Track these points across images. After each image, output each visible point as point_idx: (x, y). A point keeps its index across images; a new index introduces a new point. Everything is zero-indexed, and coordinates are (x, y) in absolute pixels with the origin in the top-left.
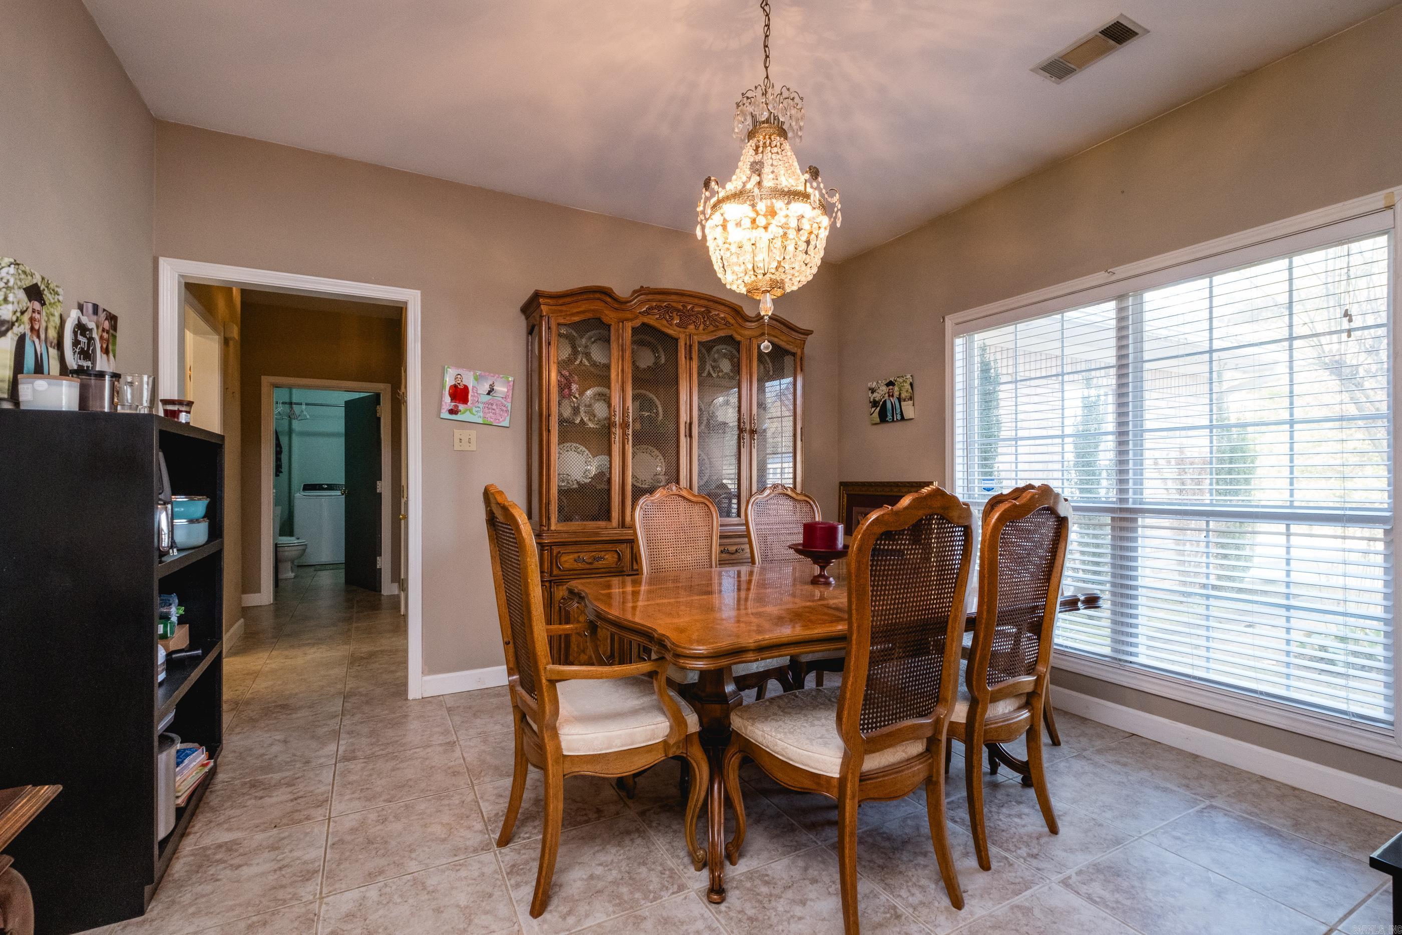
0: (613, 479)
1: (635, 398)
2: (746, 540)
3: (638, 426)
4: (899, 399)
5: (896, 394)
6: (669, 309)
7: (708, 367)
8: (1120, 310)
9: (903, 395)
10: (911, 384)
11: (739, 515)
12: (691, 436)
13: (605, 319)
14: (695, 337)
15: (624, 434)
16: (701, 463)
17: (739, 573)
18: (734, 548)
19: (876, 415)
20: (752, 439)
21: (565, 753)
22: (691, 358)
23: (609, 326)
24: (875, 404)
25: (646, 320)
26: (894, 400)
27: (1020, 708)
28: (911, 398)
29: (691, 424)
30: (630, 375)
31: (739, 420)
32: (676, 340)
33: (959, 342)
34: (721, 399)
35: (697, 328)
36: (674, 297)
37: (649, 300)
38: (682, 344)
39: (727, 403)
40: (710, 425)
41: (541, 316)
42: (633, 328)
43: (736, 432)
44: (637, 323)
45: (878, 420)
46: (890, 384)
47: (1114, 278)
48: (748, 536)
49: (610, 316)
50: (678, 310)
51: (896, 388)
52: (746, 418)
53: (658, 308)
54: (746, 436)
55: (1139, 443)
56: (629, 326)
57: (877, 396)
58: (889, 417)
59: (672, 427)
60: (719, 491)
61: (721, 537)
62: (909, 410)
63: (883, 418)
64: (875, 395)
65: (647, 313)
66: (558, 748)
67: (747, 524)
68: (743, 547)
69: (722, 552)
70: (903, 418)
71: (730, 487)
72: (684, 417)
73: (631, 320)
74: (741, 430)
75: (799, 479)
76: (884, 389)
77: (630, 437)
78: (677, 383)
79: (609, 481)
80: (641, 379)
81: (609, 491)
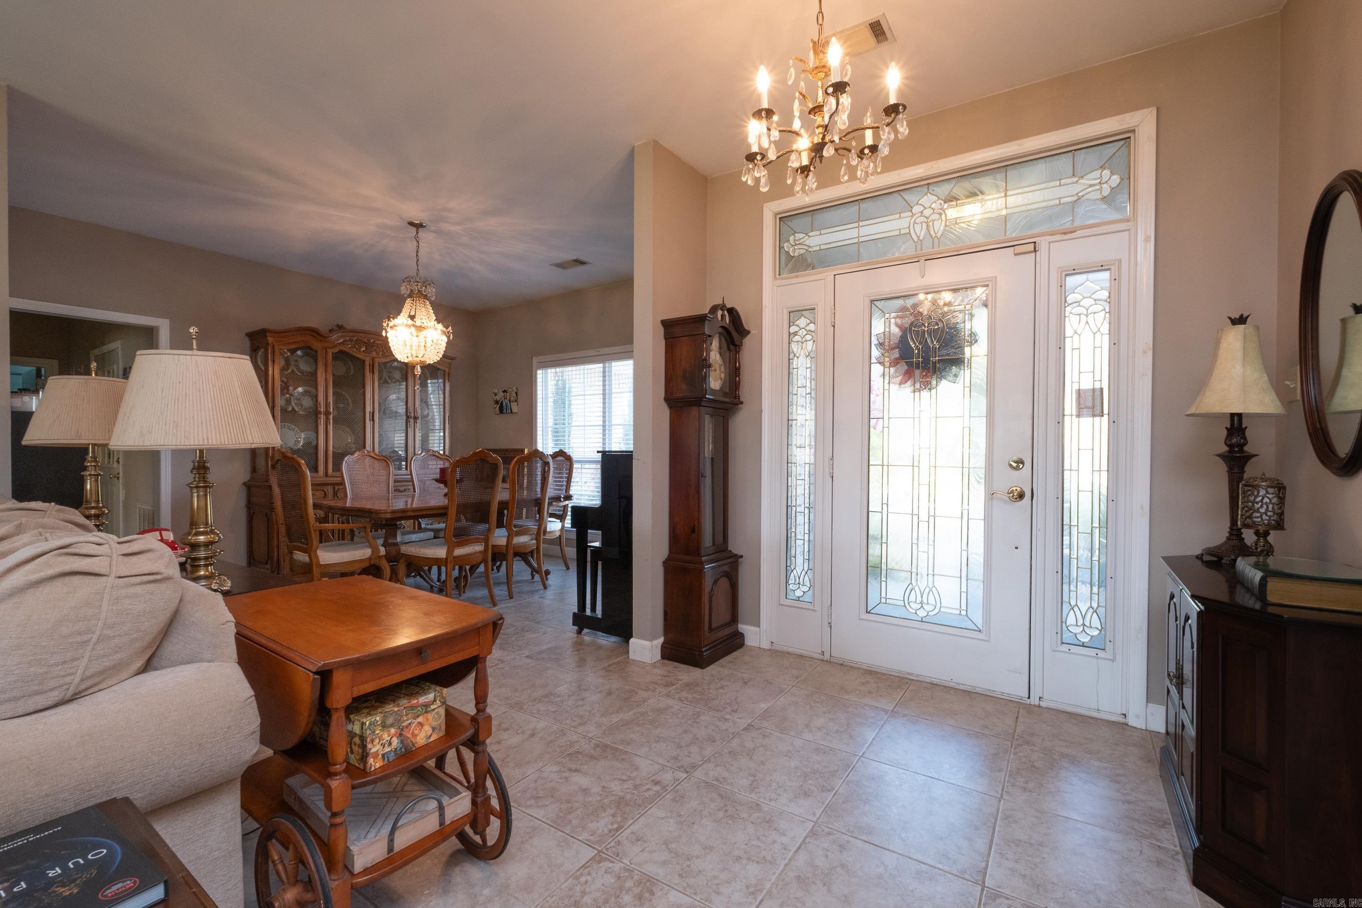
0: (319, 446)
1: (334, 393)
2: (411, 483)
3: (336, 413)
4: (510, 401)
5: (508, 398)
6: (359, 342)
7: (385, 376)
8: (604, 368)
9: (512, 399)
10: (516, 393)
11: (406, 469)
12: (373, 420)
13: (314, 347)
14: (376, 359)
15: (327, 420)
16: (380, 435)
17: (407, 501)
18: (403, 488)
19: (497, 409)
20: (415, 422)
21: (321, 563)
22: (373, 373)
23: (316, 352)
24: (497, 402)
25: (343, 348)
26: (507, 401)
27: (532, 539)
28: (516, 401)
29: (373, 413)
30: (331, 382)
31: (407, 409)
32: (364, 362)
33: (539, 372)
34: (393, 397)
35: (377, 354)
36: (362, 335)
37: (344, 336)
38: (367, 363)
39: (398, 399)
40: (385, 411)
41: (268, 344)
42: (333, 353)
43: (404, 418)
44: (336, 350)
45: (498, 412)
46: (505, 391)
47: (599, 353)
48: (412, 481)
49: (316, 345)
50: (365, 343)
51: (508, 394)
52: (411, 409)
53: (351, 340)
54: (412, 421)
55: (610, 430)
56: (330, 352)
57: (498, 398)
58: (505, 411)
59: (360, 414)
60: (393, 455)
61: (395, 481)
62: (515, 409)
63: (501, 411)
64: (497, 397)
65: (343, 343)
66: (318, 561)
67: (411, 474)
68: (409, 487)
69: (395, 490)
70: (512, 412)
71: (400, 452)
72: (369, 409)
73: (332, 348)
74: (408, 417)
75: (447, 447)
76: (502, 394)
77: (331, 421)
78: (364, 387)
79: (316, 447)
80: (338, 382)
81: (317, 454)
